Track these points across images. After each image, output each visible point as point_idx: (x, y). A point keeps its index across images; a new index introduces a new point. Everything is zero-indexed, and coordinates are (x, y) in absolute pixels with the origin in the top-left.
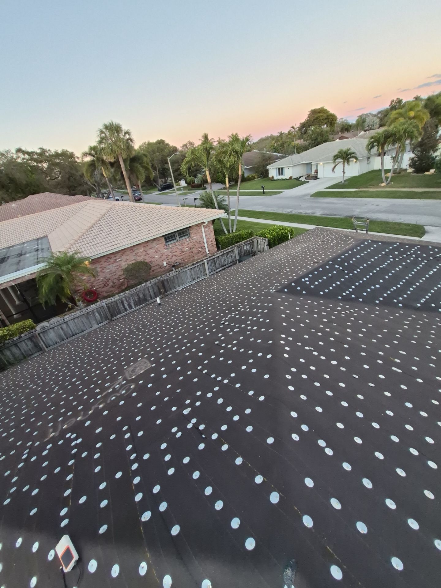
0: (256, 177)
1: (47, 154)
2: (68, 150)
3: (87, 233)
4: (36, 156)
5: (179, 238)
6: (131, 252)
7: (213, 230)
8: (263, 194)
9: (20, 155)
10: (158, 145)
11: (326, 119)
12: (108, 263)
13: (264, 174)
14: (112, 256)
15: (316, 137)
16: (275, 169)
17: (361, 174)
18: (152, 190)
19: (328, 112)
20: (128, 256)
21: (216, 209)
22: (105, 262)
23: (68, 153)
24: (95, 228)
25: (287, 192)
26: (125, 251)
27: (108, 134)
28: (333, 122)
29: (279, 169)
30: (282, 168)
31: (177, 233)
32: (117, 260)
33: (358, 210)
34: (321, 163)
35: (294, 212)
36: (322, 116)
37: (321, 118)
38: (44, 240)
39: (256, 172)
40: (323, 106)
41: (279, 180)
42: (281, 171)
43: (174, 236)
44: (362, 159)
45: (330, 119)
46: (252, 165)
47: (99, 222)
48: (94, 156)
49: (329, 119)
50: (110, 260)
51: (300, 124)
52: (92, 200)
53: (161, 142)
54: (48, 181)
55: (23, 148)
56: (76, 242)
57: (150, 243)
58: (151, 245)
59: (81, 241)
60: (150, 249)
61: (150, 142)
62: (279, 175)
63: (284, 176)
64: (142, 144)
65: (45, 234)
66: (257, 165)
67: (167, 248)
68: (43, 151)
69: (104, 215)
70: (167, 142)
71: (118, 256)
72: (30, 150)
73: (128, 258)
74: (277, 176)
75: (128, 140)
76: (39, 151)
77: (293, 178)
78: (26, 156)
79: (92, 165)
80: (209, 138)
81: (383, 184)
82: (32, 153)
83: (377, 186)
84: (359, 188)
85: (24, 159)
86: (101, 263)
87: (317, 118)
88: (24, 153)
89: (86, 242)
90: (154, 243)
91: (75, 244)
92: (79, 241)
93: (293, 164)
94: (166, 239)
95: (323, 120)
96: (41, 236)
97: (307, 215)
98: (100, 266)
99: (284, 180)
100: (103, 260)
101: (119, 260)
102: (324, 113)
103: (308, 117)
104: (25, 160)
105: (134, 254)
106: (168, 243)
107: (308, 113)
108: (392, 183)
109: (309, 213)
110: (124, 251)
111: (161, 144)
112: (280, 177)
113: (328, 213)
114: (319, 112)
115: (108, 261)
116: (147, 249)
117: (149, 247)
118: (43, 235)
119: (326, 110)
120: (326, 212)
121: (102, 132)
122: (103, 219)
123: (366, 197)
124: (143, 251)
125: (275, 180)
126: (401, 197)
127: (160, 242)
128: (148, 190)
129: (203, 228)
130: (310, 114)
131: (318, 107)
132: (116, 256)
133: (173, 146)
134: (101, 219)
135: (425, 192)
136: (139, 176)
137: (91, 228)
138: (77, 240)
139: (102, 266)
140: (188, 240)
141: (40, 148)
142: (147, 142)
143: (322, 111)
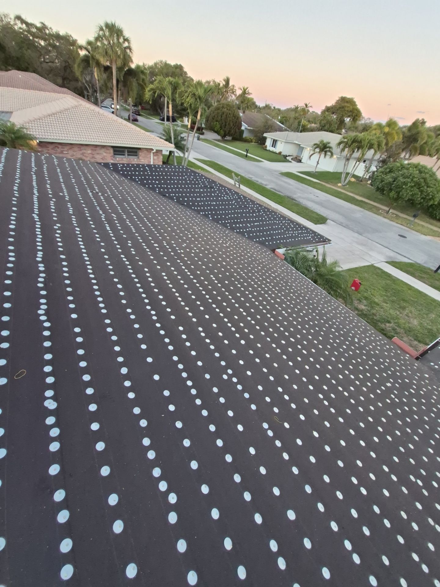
0: (254, 141)
1: (47, 32)
2: (72, 36)
3: (43, 119)
4: (34, 30)
5: (128, 155)
6: (79, 150)
7: (162, 160)
8: (245, 157)
9: (18, 22)
10: (174, 70)
11: (351, 111)
12: (55, 152)
13: (262, 141)
14: (60, 147)
15: (325, 124)
16: (271, 139)
17: (335, 171)
18: (154, 117)
19: (356, 105)
20: (76, 153)
21: (172, 143)
22: (52, 149)
23: (72, 39)
24: (53, 117)
25: (267, 164)
26: (73, 146)
27: (107, 34)
28: (356, 117)
29: (274, 140)
30: (276, 141)
31: (126, 150)
32: (64, 152)
33: (299, 195)
34: (309, 149)
35: (254, 178)
36: (348, 107)
37: (346, 109)
38: (8, 115)
39: (256, 136)
40: (354, 97)
41: (270, 151)
42: (275, 142)
43: (124, 152)
44: (340, 158)
45: (355, 114)
46: (253, 127)
47: (60, 114)
48: (89, 52)
49: (353, 113)
50: (58, 149)
51: (326, 107)
52: (70, 96)
53: (179, 68)
54: (41, 63)
55: (23, 17)
56: (30, 122)
57: (98, 149)
58: (99, 151)
59: (36, 123)
60: (97, 154)
61: (167, 63)
62: (272, 146)
63: (276, 149)
64: (158, 61)
65: (12, 110)
66: (257, 129)
67: (114, 159)
68: (44, 27)
69: (67, 110)
70: (185, 70)
71: (66, 148)
72: (29, 21)
73: (74, 154)
74: (270, 147)
75: (125, 48)
76: (39, 25)
77: (283, 154)
78: (24, 26)
79: (86, 60)
80: (231, 84)
81: (339, 185)
82: (32, 25)
83: (335, 184)
84: (321, 181)
85: (20, 28)
86: (48, 149)
87: (343, 107)
88: (23, 21)
89: (39, 125)
90: (102, 150)
91: (29, 123)
92: (33, 122)
93: (286, 140)
94: (114, 151)
95: (347, 111)
96: (7, 110)
97: (260, 184)
98: (46, 151)
99: (274, 153)
100: (51, 147)
101: (66, 152)
102: (352, 104)
103: (336, 103)
104: (21, 31)
105: (81, 152)
106: (116, 156)
107: (338, 99)
108: (348, 186)
109: (263, 184)
110: (71, 145)
111: (178, 70)
112: (272, 149)
113: (276, 189)
114: (347, 102)
115: (55, 150)
116: (94, 153)
117: (97, 152)
118: (10, 110)
119: (355, 102)
120: (276, 188)
121: (101, 29)
122: (64, 112)
123: (317, 189)
124: (90, 153)
125: (266, 150)
126: (340, 198)
127: (108, 151)
128: (151, 115)
129: (152, 154)
130: (339, 100)
131: (349, 96)
132: (63, 148)
133: (190, 77)
134: (62, 112)
135: (362, 201)
136: (131, 93)
137: (49, 116)
138: (32, 121)
139: (49, 151)
140: (135, 160)
141: (42, 23)
142: (164, 61)
143: (351, 102)
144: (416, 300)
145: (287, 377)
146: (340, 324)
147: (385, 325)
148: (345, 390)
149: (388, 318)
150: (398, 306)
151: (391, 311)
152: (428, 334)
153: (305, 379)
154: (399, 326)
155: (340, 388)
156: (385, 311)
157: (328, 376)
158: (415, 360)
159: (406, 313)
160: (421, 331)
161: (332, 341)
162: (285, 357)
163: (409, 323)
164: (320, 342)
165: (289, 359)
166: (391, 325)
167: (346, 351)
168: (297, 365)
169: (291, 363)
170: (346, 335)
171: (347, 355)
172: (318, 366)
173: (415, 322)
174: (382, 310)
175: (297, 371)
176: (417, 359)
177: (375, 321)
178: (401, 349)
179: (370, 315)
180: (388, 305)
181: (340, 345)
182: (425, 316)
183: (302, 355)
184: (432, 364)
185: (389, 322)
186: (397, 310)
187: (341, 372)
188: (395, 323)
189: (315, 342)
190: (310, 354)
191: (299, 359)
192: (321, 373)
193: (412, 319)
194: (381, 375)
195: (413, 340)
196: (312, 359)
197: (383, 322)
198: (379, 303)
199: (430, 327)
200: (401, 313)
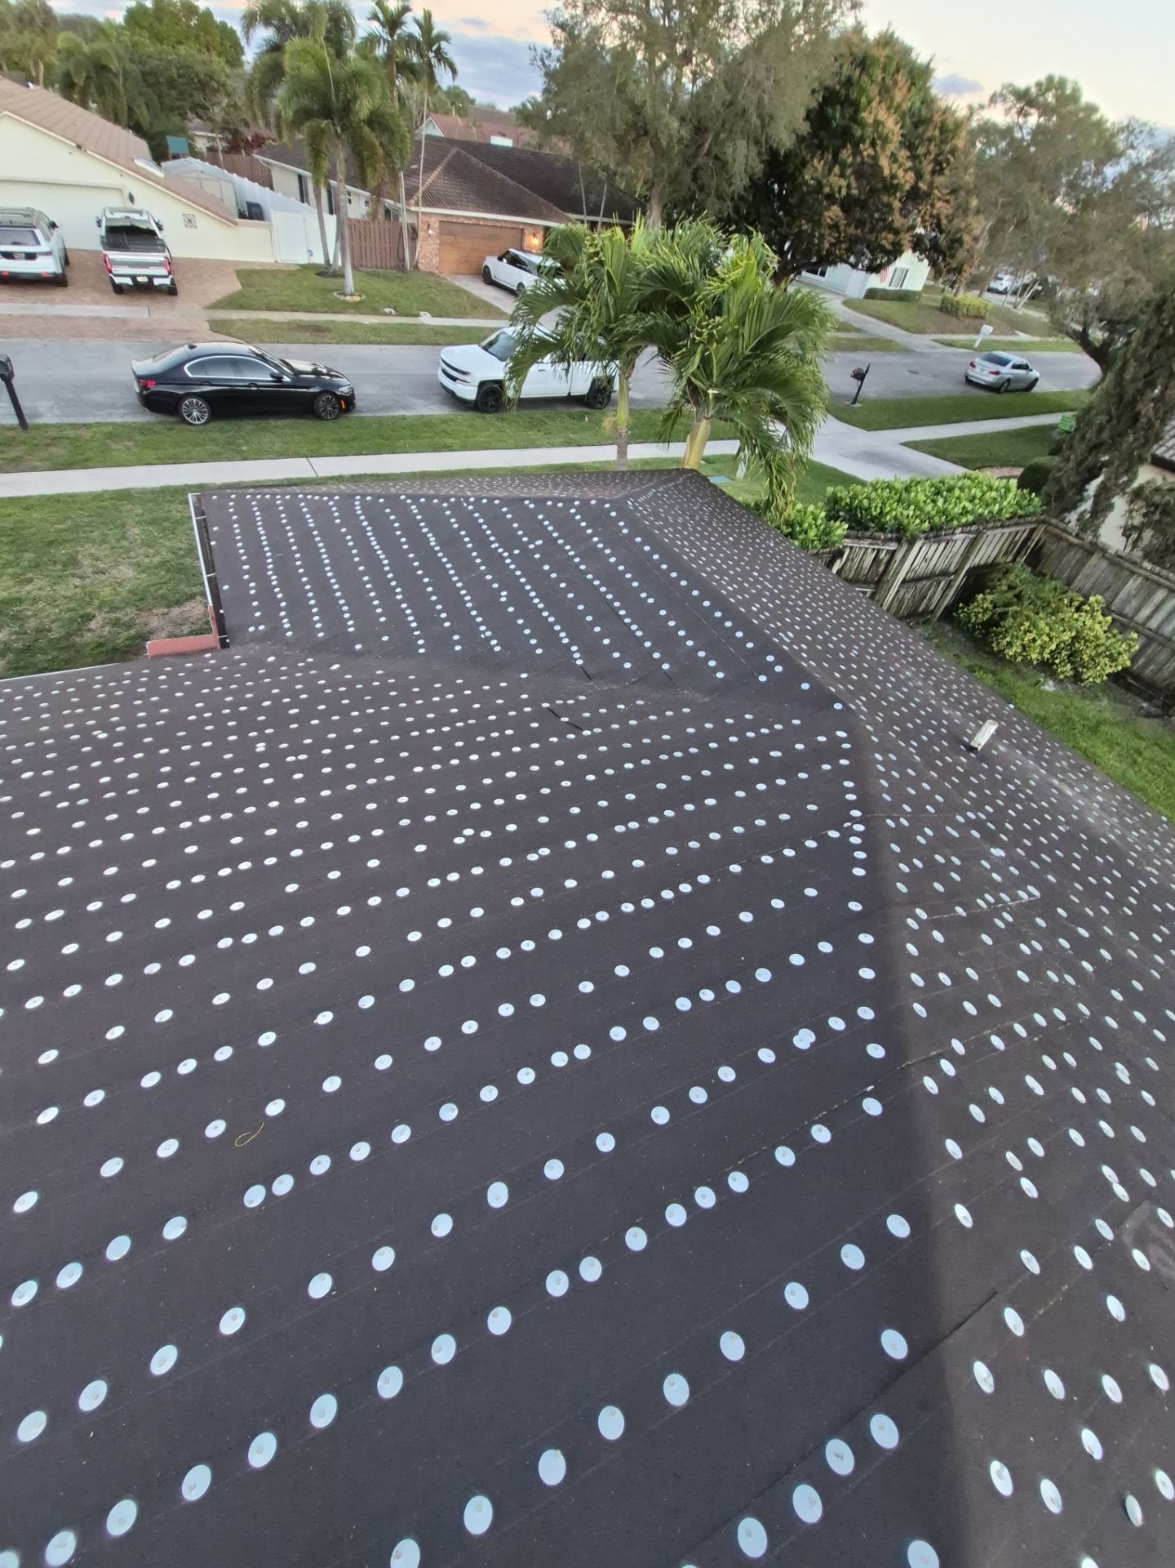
144: (69, 523)
145: (116, 1032)
146: (20, 742)
147: (89, 630)
148: (233, 864)
149: (73, 610)
150: (59, 567)
151: (63, 590)
152: (170, 575)
153: (153, 968)
154: (114, 609)
155: (225, 872)
156: (52, 601)
157: (174, 884)
158: (225, 651)
159: (90, 570)
160: (155, 580)
161: (65, 804)
162: (34, 1003)
163: (120, 584)
164: (48, 843)
165: (52, 991)
166: (99, 619)
167: (120, 785)
168: (89, 970)
169: (73, 990)
170: (69, 753)
171: (136, 791)
172: (128, 898)
173: (127, 572)
174: (41, 605)
175: (114, 980)
176: (224, 645)
177: (63, 644)
178: (184, 655)
179: (37, 640)
180: (38, 583)
181: (92, 789)
182: (125, 543)
183: (64, 931)
184: (252, 629)
185: (90, 617)
186: (67, 576)
187: (180, 839)
188: (100, 608)
189: (37, 856)
190: (73, 900)
191: (70, 949)
192: (155, 900)
193: (115, 572)
194: (230, 747)
195: (166, 611)
196: (94, 906)
197: (79, 630)
198: (14, 595)
199: (157, 559)
200: (81, 578)
